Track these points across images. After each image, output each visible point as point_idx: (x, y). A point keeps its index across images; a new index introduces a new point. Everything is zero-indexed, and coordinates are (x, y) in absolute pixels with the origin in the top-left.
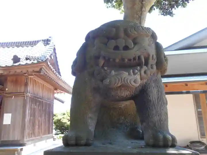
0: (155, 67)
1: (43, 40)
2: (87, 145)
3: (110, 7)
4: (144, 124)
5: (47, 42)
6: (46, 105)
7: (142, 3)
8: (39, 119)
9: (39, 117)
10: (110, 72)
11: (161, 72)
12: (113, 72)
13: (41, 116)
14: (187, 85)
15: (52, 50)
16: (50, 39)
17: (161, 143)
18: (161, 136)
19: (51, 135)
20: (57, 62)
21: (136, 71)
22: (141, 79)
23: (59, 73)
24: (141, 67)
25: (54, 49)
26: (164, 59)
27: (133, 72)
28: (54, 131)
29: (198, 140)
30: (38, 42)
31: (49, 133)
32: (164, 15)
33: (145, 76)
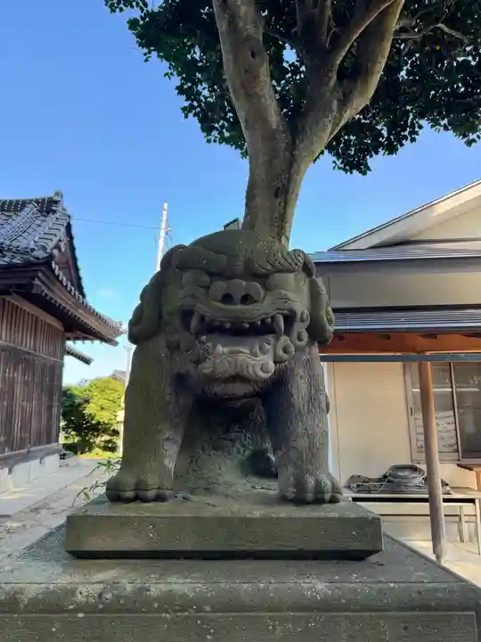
0: (305, 336)
1: (37, 202)
2: (159, 498)
3: (215, 141)
4: (280, 453)
5: (47, 207)
6: (43, 370)
7: (292, 155)
8: (23, 407)
9: (23, 401)
10: (214, 347)
11: (319, 343)
12: (220, 349)
13: (30, 400)
14: (388, 338)
15: (63, 230)
16: (56, 198)
17: (310, 496)
18: (311, 482)
19: (54, 445)
20: (75, 259)
21: (268, 347)
22: (275, 362)
23: (80, 288)
24: (277, 339)
25: (69, 227)
26: (325, 319)
27: (260, 348)
28: (62, 435)
29: (411, 464)
30: (24, 204)
31: (49, 442)
32: (346, 171)
33: (286, 356)
